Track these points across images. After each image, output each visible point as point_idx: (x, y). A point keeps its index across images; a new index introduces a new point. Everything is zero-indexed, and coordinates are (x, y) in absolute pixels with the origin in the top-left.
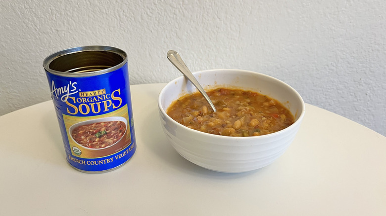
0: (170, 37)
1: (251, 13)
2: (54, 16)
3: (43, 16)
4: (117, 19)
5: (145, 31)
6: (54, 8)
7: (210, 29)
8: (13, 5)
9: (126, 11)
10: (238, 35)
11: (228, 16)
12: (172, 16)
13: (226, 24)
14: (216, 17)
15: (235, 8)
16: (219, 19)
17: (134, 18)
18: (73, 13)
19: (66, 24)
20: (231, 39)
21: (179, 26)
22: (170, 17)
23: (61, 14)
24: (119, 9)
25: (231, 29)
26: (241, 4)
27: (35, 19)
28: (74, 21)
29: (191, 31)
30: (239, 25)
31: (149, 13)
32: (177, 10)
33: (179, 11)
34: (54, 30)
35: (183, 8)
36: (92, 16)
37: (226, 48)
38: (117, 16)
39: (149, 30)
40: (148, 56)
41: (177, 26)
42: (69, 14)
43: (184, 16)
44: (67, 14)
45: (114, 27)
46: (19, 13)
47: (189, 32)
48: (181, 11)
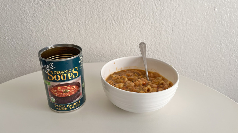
0: (137, 34)
1: (179, 21)
2: (79, 23)
3: (73, 24)
4: (111, 25)
5: (124, 30)
6: (79, 19)
7: (157, 29)
8: (58, 18)
9: (116, 20)
10: (171, 32)
11: (167, 23)
12: (139, 23)
13: (166, 27)
14: (161, 23)
15: (171, 18)
16: (163, 24)
17: (120, 24)
18: (88, 22)
19: (84, 27)
20: (168, 34)
21: (142, 28)
22: (138, 23)
23: (82, 22)
24: (113, 20)
25: (168, 29)
26: (174, 17)
27: (69, 25)
28: (89, 26)
29: (148, 30)
30: (172, 27)
31: (127, 21)
32: (142, 20)
33: (143, 20)
34: (78, 31)
35: (145, 19)
36: (98, 23)
37: (165, 38)
38: (111, 23)
39: (127, 30)
40: (125, 43)
41: (141, 28)
42: (87, 22)
43: (145, 23)
44: (86, 23)
45: (109, 29)
46: (61, 22)
47: (147, 30)
48: (144, 20)
